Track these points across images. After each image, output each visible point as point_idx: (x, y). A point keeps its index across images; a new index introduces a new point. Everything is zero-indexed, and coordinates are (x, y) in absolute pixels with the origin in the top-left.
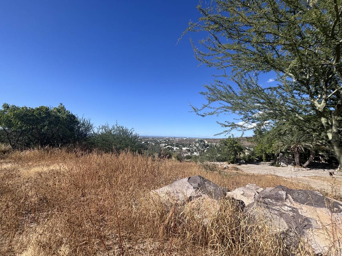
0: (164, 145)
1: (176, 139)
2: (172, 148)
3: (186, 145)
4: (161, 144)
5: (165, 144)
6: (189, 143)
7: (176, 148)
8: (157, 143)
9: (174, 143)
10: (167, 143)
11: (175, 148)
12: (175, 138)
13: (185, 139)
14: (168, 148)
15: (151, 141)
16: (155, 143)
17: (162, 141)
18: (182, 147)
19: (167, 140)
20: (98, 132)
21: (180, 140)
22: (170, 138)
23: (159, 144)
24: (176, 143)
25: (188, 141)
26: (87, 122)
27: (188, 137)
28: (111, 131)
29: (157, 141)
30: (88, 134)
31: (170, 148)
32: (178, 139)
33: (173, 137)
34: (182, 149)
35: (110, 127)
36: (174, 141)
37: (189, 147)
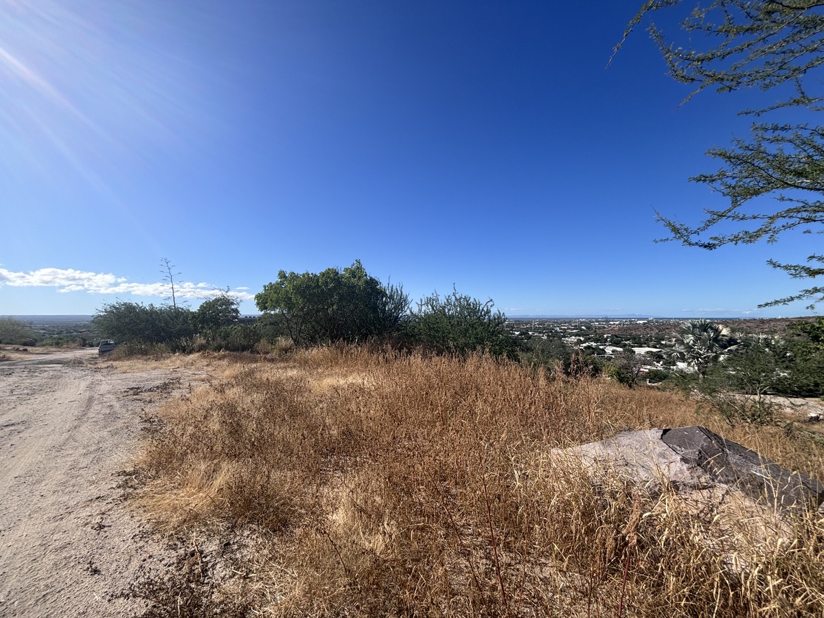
0: (574, 339)
1: (612, 323)
2: (601, 347)
3: (647, 340)
4: (565, 337)
5: (578, 338)
6: (657, 333)
7: (614, 348)
8: (553, 335)
9: (605, 336)
10: (583, 336)
11: (609, 350)
12: (607, 320)
13: (641, 322)
14: (589, 347)
15: (536, 330)
16: (548, 336)
17: (568, 329)
18: (633, 347)
19: (583, 327)
20: (420, 310)
21: (624, 325)
22: (593, 322)
23: (560, 338)
24: (612, 335)
25: (654, 329)
26: (397, 292)
27: (651, 316)
28: (444, 308)
29: (553, 329)
30: (401, 316)
31: (593, 348)
32: (618, 323)
33: (603, 318)
34: (634, 352)
35: (442, 301)
36: (605, 328)
37: (658, 346)
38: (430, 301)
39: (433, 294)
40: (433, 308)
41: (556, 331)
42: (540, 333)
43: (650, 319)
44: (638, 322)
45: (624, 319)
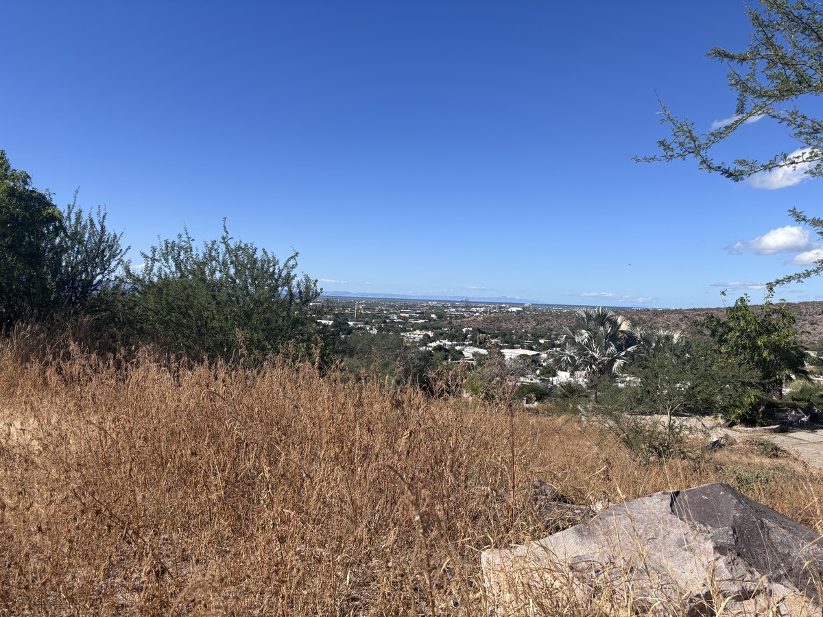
0: (418, 335)
1: (474, 309)
2: (458, 348)
3: (521, 337)
4: (405, 331)
5: (424, 332)
6: (534, 328)
7: (476, 349)
8: (388, 327)
9: (464, 330)
10: (432, 329)
11: (469, 352)
12: (468, 305)
13: (515, 309)
14: (440, 348)
15: (360, 318)
16: (380, 329)
17: (411, 317)
18: (502, 348)
19: (433, 316)
20: (149, 269)
21: (491, 313)
22: (448, 307)
23: (397, 332)
24: (474, 329)
25: (531, 320)
26: (92, 224)
27: (527, 301)
28: (201, 265)
29: (387, 318)
30: (100, 281)
31: (446, 350)
32: (482, 309)
33: (462, 301)
34: (504, 356)
35: (199, 251)
36: (464, 317)
37: (534, 347)
38: (171, 250)
39: (180, 236)
40: (178, 266)
41: (392, 321)
42: (367, 323)
43: (526, 305)
44: (510, 310)
45: (491, 303)
